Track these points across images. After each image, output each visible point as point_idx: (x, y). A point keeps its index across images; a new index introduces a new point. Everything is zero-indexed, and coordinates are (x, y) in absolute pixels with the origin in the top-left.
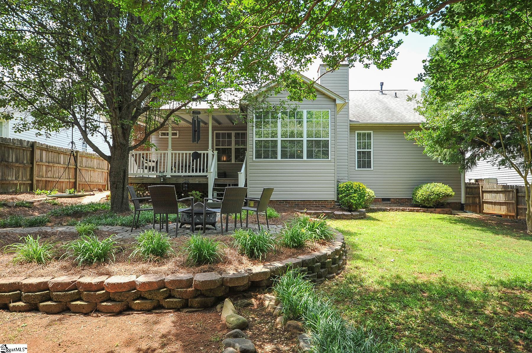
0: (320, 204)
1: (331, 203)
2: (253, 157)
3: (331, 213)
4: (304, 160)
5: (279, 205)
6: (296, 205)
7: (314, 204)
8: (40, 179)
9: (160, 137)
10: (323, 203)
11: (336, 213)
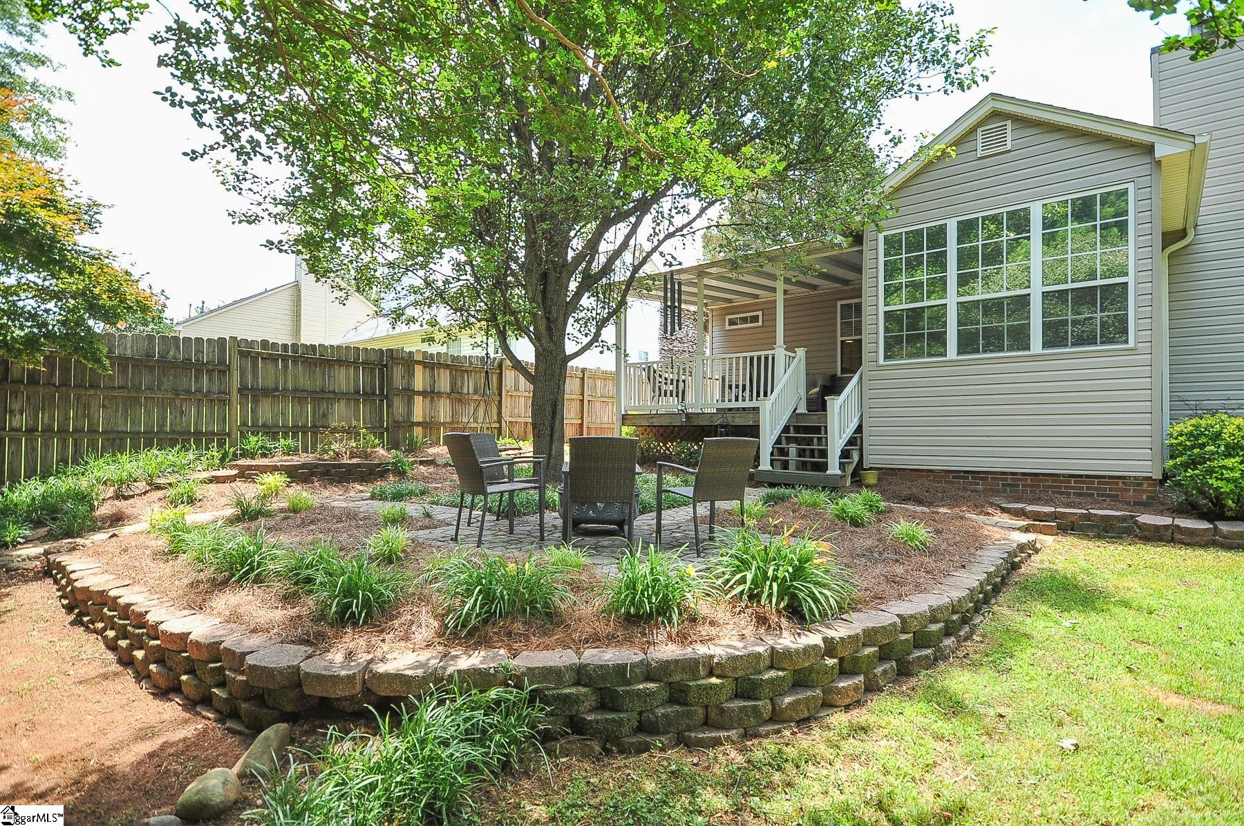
0: (1096, 489)
1: (1140, 485)
2: (877, 357)
3: (1123, 519)
4: (1031, 352)
5: (952, 483)
6: (1009, 485)
7: (1073, 488)
8: (513, 420)
9: (727, 327)
10: (1107, 483)
11: (1146, 519)
